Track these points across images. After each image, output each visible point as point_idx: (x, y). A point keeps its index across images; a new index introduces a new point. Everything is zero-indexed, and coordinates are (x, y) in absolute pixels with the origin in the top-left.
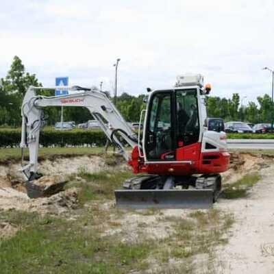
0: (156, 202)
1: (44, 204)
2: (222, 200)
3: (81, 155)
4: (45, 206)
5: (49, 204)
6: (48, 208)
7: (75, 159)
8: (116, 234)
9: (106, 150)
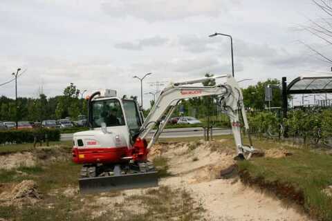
0: (113, 185)
1: (17, 198)
2: (162, 179)
3: (15, 152)
4: (20, 199)
5: (23, 197)
6: (23, 201)
7: (10, 156)
8: (103, 214)
9: (35, 146)
